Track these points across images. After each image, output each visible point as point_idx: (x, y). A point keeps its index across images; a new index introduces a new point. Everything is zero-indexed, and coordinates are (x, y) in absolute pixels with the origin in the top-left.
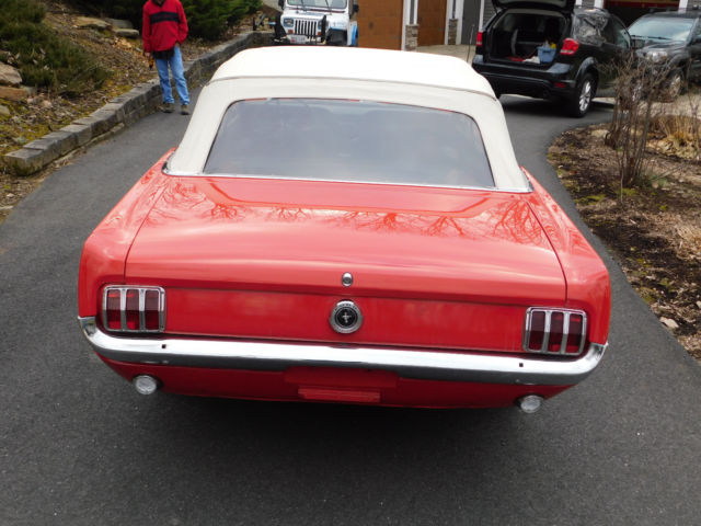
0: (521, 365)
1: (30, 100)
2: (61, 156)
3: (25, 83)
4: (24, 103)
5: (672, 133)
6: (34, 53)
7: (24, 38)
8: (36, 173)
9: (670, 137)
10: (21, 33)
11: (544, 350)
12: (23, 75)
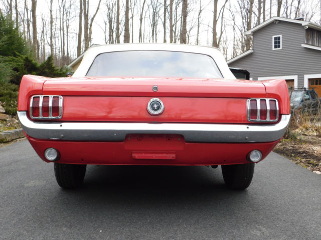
0: (248, 128)
1: (8, 120)
2: (20, 138)
3: (6, 113)
4: (6, 120)
5: (301, 125)
6: (12, 102)
7: (8, 96)
8: (7, 142)
9: (301, 127)
10: (6, 94)
11: (258, 120)
12: (6, 110)
